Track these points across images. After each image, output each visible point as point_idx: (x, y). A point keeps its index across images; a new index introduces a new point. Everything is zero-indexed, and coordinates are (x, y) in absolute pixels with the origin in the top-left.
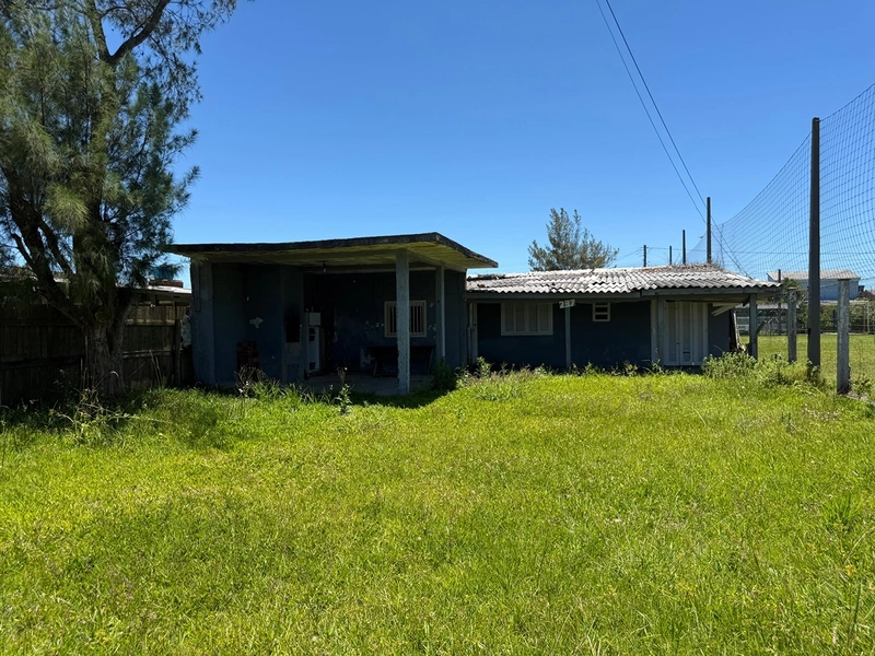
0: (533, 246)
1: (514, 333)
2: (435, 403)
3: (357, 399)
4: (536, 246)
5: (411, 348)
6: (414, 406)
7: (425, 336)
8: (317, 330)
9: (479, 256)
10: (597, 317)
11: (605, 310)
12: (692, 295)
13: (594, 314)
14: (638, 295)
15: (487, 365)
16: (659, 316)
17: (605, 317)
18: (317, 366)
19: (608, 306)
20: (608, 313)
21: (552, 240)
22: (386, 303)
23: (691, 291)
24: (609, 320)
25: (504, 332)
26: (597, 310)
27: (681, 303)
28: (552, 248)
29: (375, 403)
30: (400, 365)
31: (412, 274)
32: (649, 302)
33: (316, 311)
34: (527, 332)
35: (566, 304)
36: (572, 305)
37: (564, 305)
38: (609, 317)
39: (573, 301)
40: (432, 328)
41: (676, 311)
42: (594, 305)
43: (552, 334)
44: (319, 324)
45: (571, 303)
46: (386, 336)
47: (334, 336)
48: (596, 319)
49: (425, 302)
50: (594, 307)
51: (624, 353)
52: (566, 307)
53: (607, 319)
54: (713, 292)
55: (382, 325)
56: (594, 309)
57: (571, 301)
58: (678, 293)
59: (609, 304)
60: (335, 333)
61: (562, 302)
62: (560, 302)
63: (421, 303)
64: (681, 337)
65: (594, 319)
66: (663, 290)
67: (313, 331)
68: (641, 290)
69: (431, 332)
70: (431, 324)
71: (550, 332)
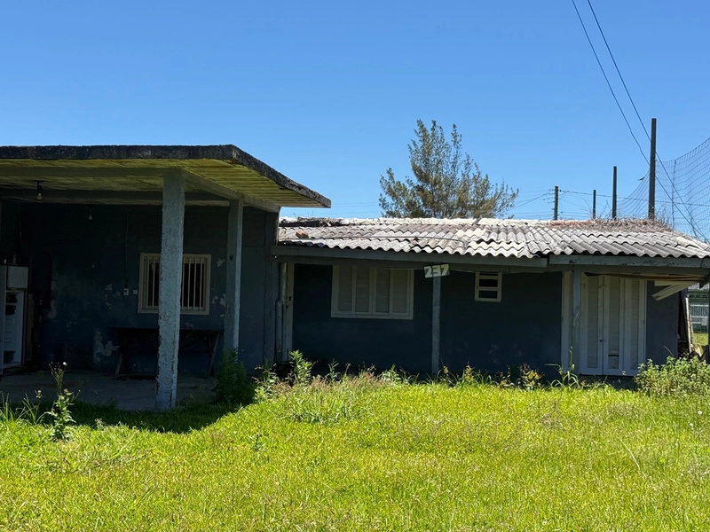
0: (387, 177)
1: (352, 313)
2: (216, 425)
3: (84, 415)
4: (391, 177)
5: (182, 332)
6: (182, 428)
7: (207, 312)
8: (20, 297)
9: (300, 187)
10: (482, 294)
11: (494, 283)
12: (624, 267)
13: (478, 289)
14: (544, 263)
15: (306, 365)
16: (574, 298)
17: (494, 295)
18: (18, 358)
19: (499, 278)
20: (499, 289)
21: (415, 169)
22: (143, 256)
23: (623, 261)
24: (499, 299)
25: (335, 312)
26: (483, 283)
27: (608, 278)
28: (415, 181)
29: (115, 423)
30: (161, 359)
31: (189, 212)
32: (559, 275)
33: (21, 264)
34: (372, 313)
35: (435, 271)
36: (444, 274)
37: (432, 273)
38: (499, 295)
39: (446, 267)
40: (219, 300)
41: (600, 291)
42: (477, 274)
43: (412, 318)
44: (25, 286)
45: (442, 270)
46: (140, 311)
47: (50, 308)
48: (480, 297)
49: (209, 257)
50: (478, 278)
51: (520, 353)
52: (435, 275)
53: (496, 297)
54: (655, 264)
55: (135, 292)
56: (477, 282)
57: (443, 266)
58: (603, 263)
59: (500, 275)
60: (53, 303)
61: (429, 268)
62: (425, 268)
63: (203, 259)
64: (606, 331)
65: (477, 297)
66: (581, 257)
67: (15, 297)
68: (548, 255)
69: (217, 308)
70: (218, 292)
71: (408, 314)
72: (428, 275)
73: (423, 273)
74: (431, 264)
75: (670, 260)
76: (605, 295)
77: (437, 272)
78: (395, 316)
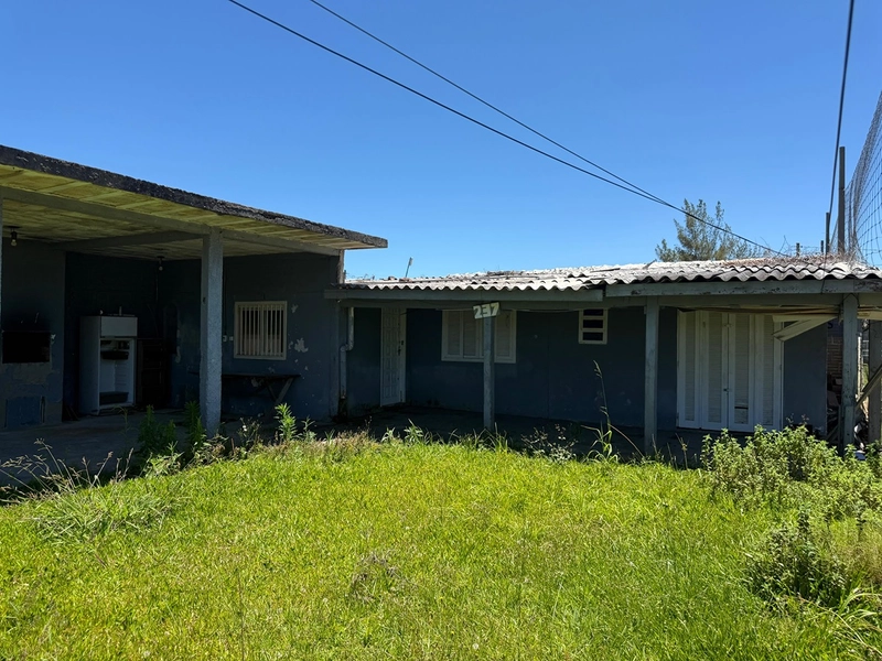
0: (661, 246)
1: (459, 357)
4: (665, 247)
7: (285, 358)
11: (599, 324)
12: (707, 296)
13: (582, 330)
17: (599, 336)
18: (131, 399)
19: (605, 318)
20: (604, 330)
21: (681, 238)
22: (237, 304)
24: (605, 341)
25: (445, 356)
26: (587, 324)
28: (680, 246)
33: (125, 315)
34: (479, 356)
35: (484, 311)
36: (494, 314)
37: (482, 313)
38: (605, 337)
39: (496, 306)
40: (294, 346)
41: (724, 330)
42: (581, 314)
43: (514, 361)
44: (136, 335)
45: (492, 309)
46: (236, 356)
47: (176, 352)
48: (584, 339)
49: (285, 303)
50: (582, 318)
51: (629, 401)
52: (485, 316)
53: (601, 339)
54: (750, 292)
55: (231, 339)
56: (581, 323)
57: (493, 305)
58: (677, 293)
59: (606, 313)
60: (178, 348)
61: (478, 307)
62: (475, 308)
63: (282, 305)
64: (732, 378)
65: (581, 340)
66: (647, 286)
67: (125, 345)
68: (603, 285)
69: (292, 353)
70: (293, 338)
71: (512, 358)
72: (478, 316)
73: (473, 313)
74: (481, 303)
75: (774, 285)
76: (730, 335)
77: (487, 312)
78: (498, 360)
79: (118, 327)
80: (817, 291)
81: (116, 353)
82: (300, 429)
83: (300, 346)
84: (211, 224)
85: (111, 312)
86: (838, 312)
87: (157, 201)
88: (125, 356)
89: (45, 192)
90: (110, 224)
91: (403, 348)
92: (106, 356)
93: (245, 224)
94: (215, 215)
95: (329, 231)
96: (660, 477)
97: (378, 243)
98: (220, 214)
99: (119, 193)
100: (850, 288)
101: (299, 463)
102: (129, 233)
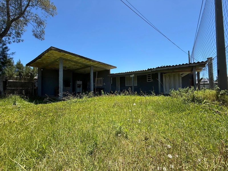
1: (128, 85)
10: (148, 81)
14: (150, 71)
22: (95, 79)
24: (151, 81)
25: (126, 85)
34: (131, 85)
38: (151, 80)
39: (134, 75)
41: (171, 78)
42: (147, 75)
44: (82, 84)
46: (95, 86)
55: (95, 84)
58: (163, 69)
59: (151, 75)
63: (102, 78)
64: (173, 85)
65: (147, 81)
66: (158, 69)
67: (80, 85)
68: (151, 69)
69: (103, 85)
70: (103, 83)
71: (136, 85)
73: (130, 76)
74: (131, 74)
75: (180, 66)
76: (172, 79)
77: (132, 76)
78: (134, 85)
79: (79, 82)
80: (188, 66)
81: (79, 87)
82: (104, 93)
83: (104, 84)
84: (91, 64)
85: (78, 81)
86: (192, 70)
87: (84, 59)
88: (80, 87)
89: (69, 58)
90: (78, 65)
91: (120, 85)
92: (78, 87)
93: (96, 64)
94: (92, 62)
95: (108, 65)
96: (162, 97)
97: (115, 67)
98: (93, 62)
99: (78, 58)
100: (194, 65)
101: (105, 97)
102: (81, 67)
